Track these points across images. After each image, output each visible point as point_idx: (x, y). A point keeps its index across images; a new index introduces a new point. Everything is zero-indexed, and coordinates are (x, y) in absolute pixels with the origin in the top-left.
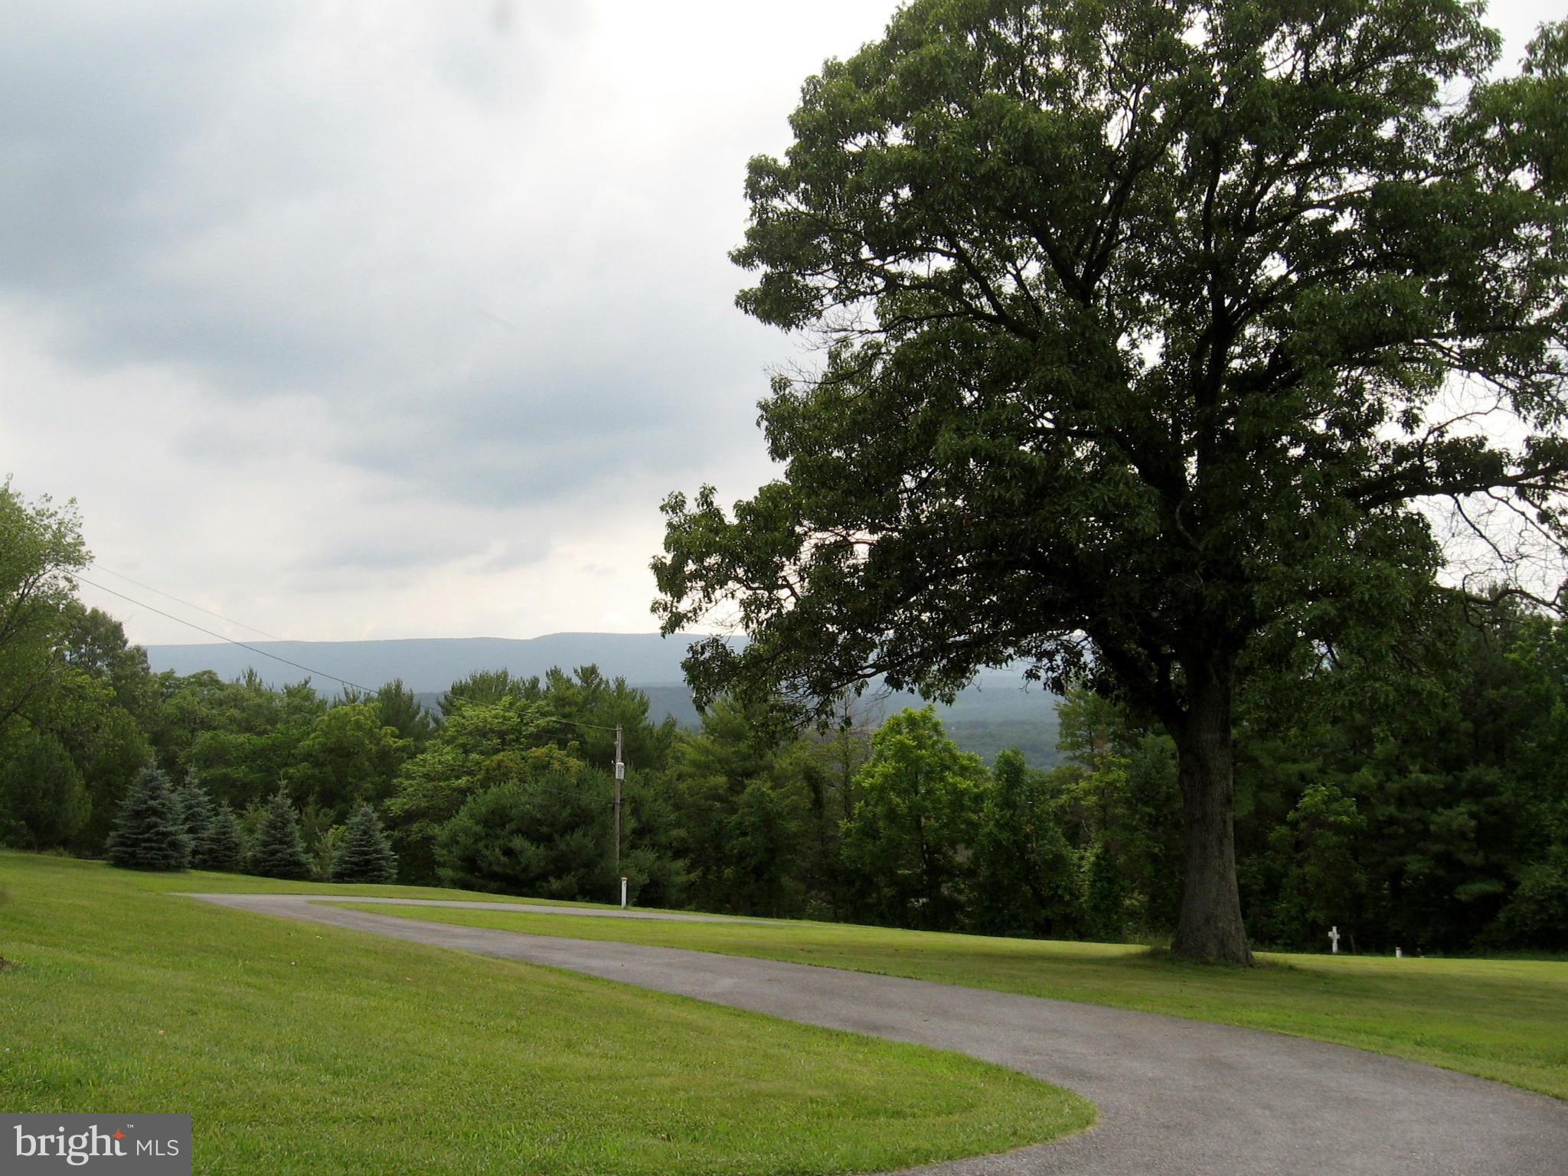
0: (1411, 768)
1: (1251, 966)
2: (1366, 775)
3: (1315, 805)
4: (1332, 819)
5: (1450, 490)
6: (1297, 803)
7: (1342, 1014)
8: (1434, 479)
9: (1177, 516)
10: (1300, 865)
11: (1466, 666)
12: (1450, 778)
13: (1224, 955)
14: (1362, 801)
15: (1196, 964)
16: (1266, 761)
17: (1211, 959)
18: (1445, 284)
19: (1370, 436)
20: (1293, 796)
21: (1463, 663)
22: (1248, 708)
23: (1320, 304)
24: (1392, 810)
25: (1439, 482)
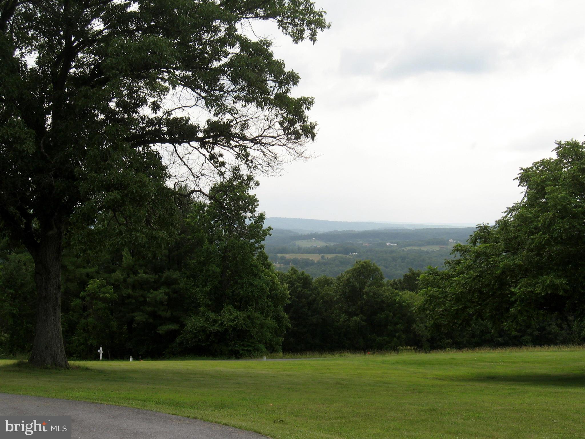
0: (139, 271)
1: (68, 368)
2: (118, 275)
3: (94, 289)
4: (102, 296)
5: (172, 142)
6: (84, 288)
7: (118, 391)
8: (165, 136)
9: (41, 145)
10: (85, 318)
11: (177, 225)
12: (157, 276)
13: (55, 364)
14: (116, 287)
15: (41, 369)
16: (71, 267)
17: (49, 366)
18: (178, 44)
19: (137, 112)
20: (83, 284)
21: (176, 224)
22: (75, 243)
23: (122, 46)
24: (130, 291)
25: (168, 138)
